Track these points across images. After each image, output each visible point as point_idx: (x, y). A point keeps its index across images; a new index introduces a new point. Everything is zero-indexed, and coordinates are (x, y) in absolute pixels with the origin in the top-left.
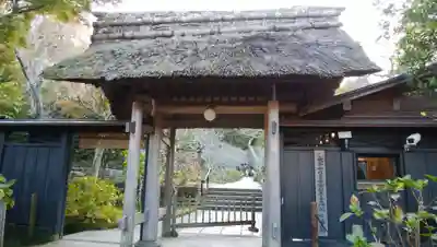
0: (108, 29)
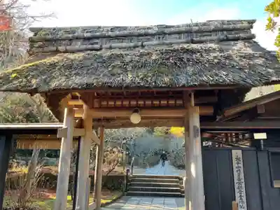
0: (43, 43)
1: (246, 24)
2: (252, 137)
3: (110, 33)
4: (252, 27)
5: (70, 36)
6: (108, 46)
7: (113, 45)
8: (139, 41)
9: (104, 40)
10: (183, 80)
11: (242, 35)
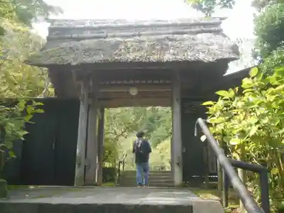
4: (221, 23)
6: (112, 34)
7: (117, 34)
8: (137, 30)
9: (109, 30)
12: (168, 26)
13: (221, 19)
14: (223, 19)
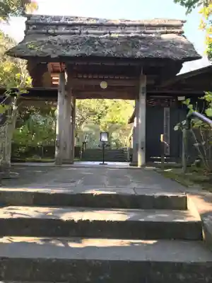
0: (36, 26)
1: (179, 23)
2: (177, 99)
3: (87, 22)
4: (182, 25)
5: (57, 22)
6: (85, 31)
7: (89, 31)
8: (107, 29)
9: (82, 27)
10: (139, 54)
11: (176, 30)
12: (136, 26)
13: (182, 22)
14: (185, 22)
